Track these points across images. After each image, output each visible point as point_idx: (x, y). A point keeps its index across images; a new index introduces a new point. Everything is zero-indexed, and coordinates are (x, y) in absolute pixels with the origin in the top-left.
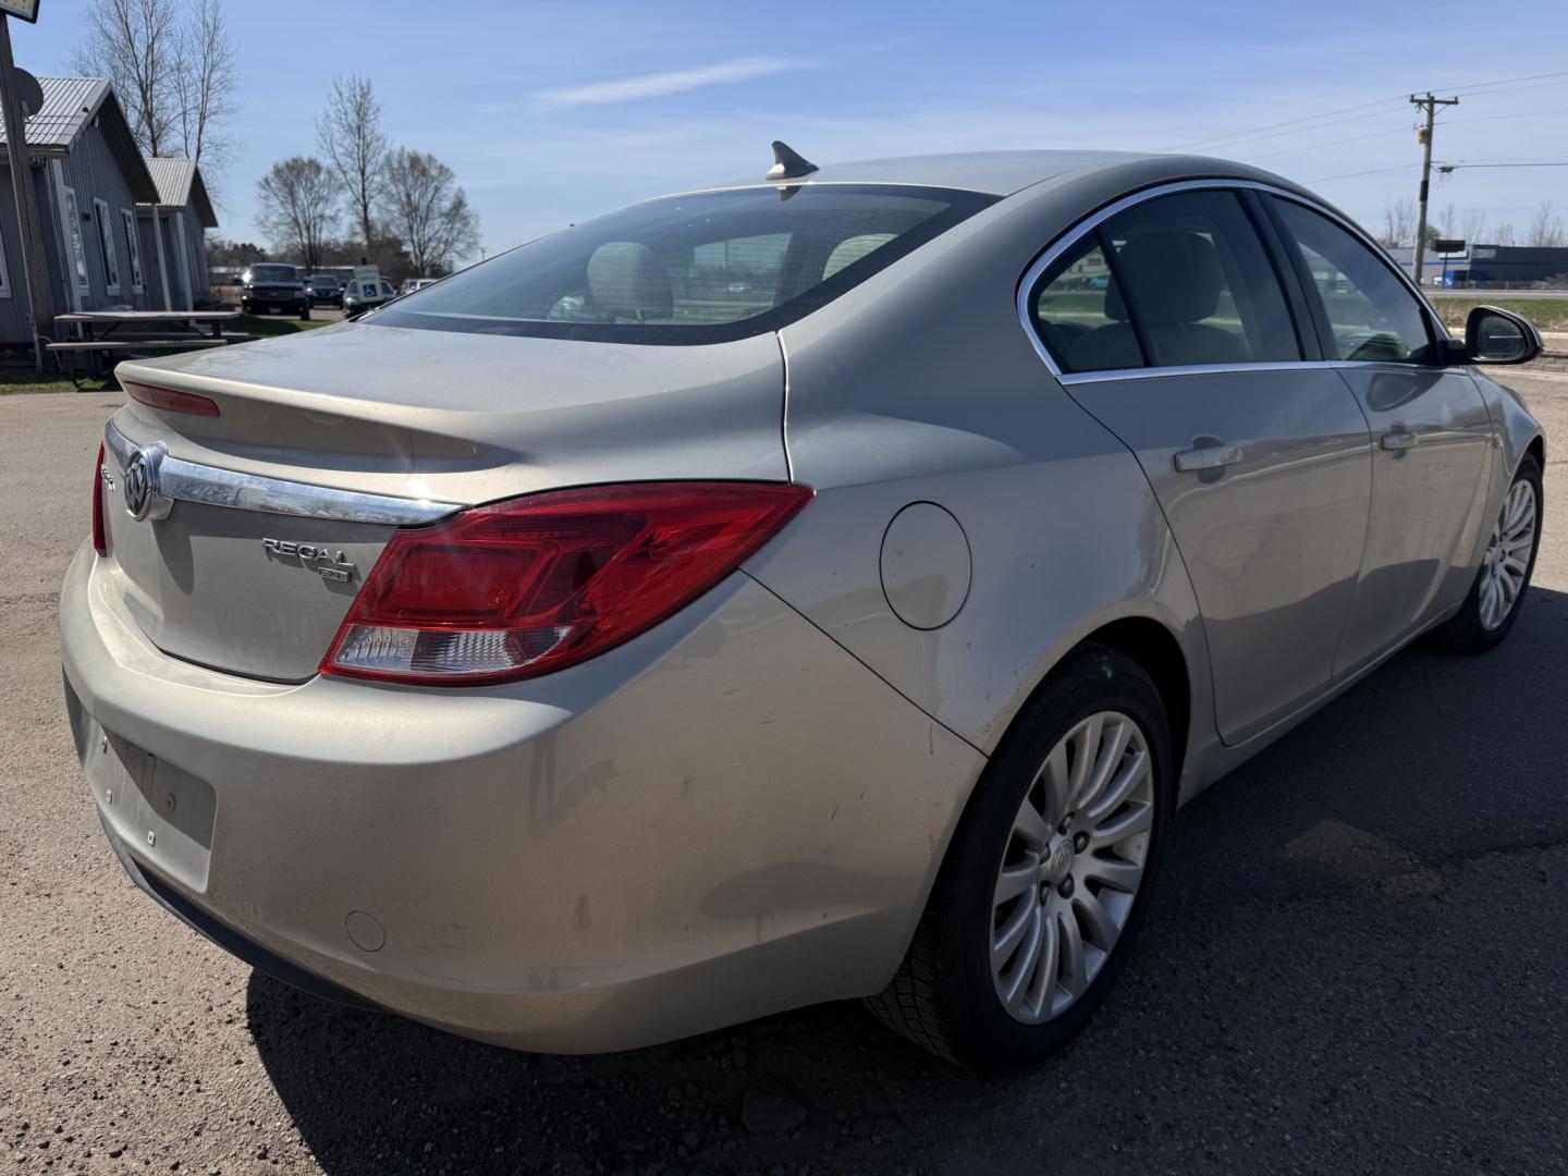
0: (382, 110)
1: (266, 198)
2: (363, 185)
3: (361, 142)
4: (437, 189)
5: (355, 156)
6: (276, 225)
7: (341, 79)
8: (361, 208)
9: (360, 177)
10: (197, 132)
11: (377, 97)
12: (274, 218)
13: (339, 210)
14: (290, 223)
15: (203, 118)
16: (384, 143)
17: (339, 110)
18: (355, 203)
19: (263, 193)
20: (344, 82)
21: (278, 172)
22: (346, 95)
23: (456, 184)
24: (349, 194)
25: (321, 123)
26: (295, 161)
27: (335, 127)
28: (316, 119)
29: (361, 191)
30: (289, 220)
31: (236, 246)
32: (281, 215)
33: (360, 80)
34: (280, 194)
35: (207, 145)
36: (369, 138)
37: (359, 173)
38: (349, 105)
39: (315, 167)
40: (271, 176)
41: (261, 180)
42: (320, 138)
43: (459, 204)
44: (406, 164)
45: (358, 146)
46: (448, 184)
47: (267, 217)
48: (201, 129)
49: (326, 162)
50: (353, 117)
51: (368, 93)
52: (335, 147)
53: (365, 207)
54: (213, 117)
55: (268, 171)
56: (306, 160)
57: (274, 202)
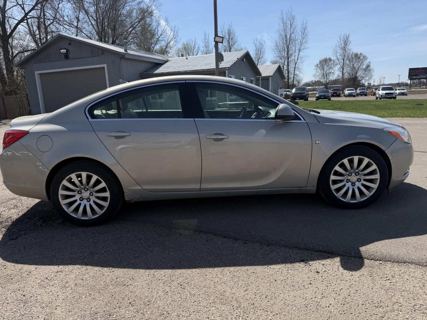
0: (351, 42)
1: (317, 69)
2: (343, 63)
3: (344, 51)
4: (362, 63)
5: (342, 55)
6: (318, 76)
7: (341, 35)
8: (342, 69)
9: (343, 61)
10: (298, 55)
11: (350, 39)
12: (318, 74)
13: (335, 70)
14: (322, 75)
15: (300, 51)
16: (351, 51)
17: (339, 44)
18: (340, 68)
19: (316, 68)
20: (342, 36)
21: (320, 62)
22: (342, 39)
23: (368, 61)
24: (339, 66)
25: (334, 48)
26: (325, 59)
27: (338, 48)
28: (333, 47)
29: (342, 65)
30: (322, 74)
31: (316, 81)
32: (320, 73)
33: (346, 34)
34: (320, 68)
35: (300, 58)
36: (347, 50)
37: (343, 60)
38: (342, 42)
39: (330, 59)
40: (319, 63)
41: (316, 65)
42: (333, 52)
43: (368, 66)
44: (354, 56)
45: (343, 52)
46: (366, 61)
47: (316, 74)
48: (299, 54)
49: (333, 58)
50: (343, 45)
51: (348, 38)
52: (337, 53)
53: (343, 69)
54: (302, 51)
55: (318, 62)
56: (328, 58)
57: (319, 70)
